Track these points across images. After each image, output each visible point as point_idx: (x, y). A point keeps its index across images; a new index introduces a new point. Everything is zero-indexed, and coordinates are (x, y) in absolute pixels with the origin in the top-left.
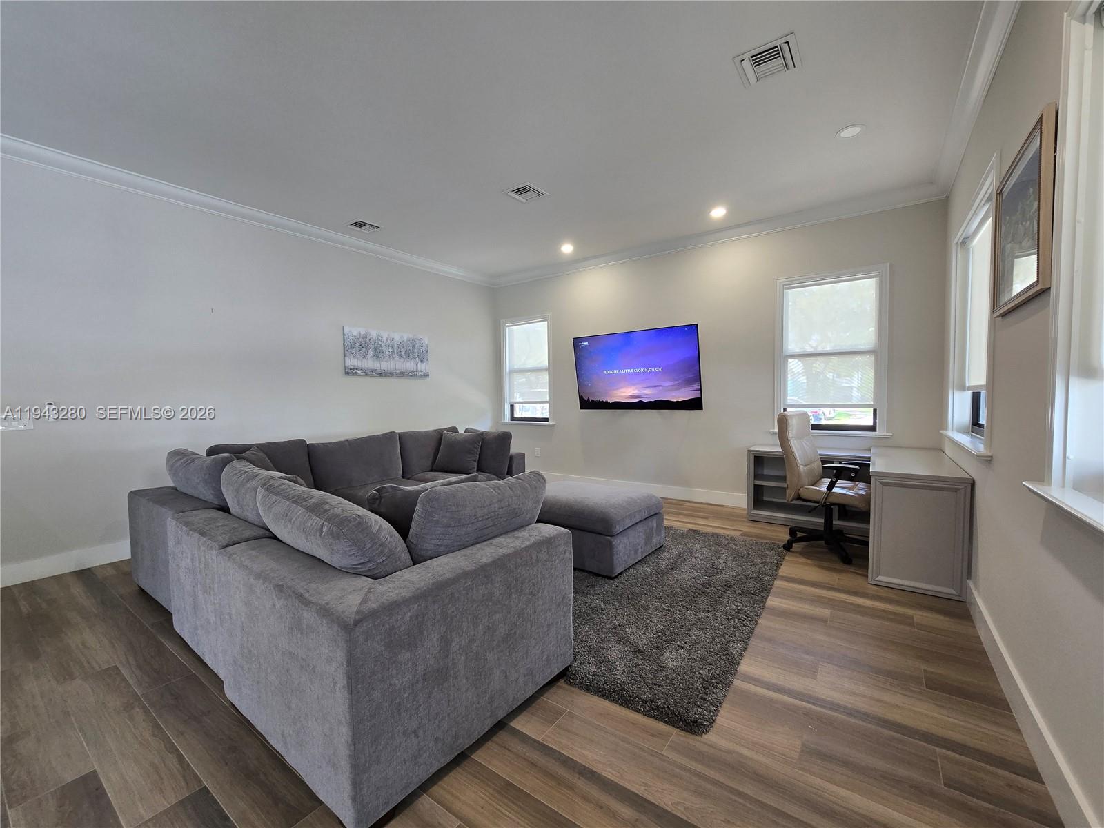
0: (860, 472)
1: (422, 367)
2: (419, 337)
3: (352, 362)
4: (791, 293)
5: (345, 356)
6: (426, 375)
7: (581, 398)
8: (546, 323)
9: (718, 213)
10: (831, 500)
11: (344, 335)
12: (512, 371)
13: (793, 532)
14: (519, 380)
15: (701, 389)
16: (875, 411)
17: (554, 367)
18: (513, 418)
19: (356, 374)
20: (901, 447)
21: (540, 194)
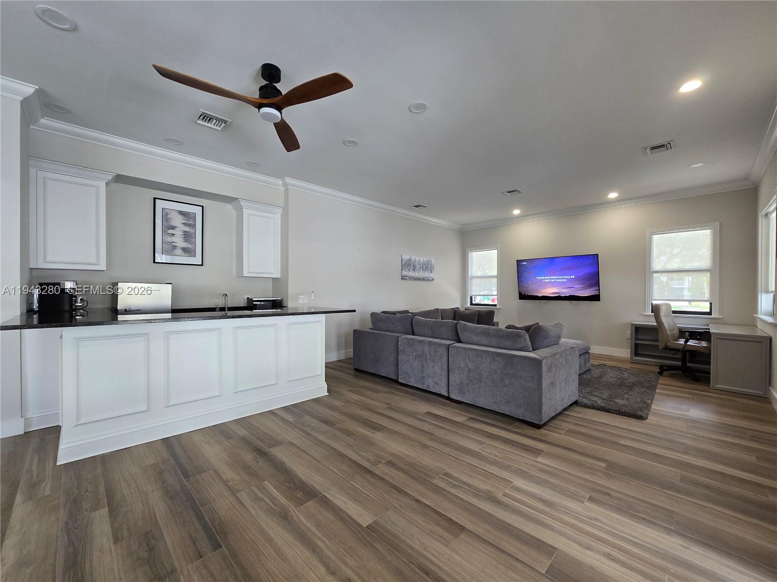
0: (704, 335)
1: (432, 275)
2: (431, 259)
3: (405, 273)
4: (656, 238)
5: (402, 270)
6: (433, 280)
7: (520, 293)
8: (496, 251)
9: (613, 195)
10: (687, 348)
11: (402, 259)
12: (472, 278)
13: (661, 367)
14: (475, 282)
15: (599, 290)
16: (711, 304)
17: (500, 276)
18: (471, 304)
19: (406, 279)
20: (728, 324)
21: (519, 192)
